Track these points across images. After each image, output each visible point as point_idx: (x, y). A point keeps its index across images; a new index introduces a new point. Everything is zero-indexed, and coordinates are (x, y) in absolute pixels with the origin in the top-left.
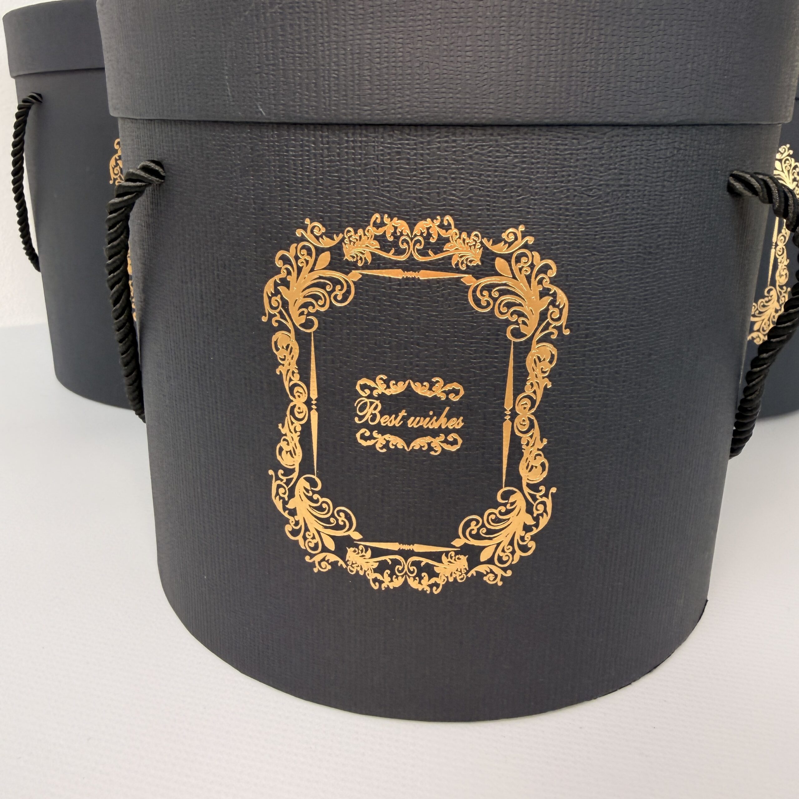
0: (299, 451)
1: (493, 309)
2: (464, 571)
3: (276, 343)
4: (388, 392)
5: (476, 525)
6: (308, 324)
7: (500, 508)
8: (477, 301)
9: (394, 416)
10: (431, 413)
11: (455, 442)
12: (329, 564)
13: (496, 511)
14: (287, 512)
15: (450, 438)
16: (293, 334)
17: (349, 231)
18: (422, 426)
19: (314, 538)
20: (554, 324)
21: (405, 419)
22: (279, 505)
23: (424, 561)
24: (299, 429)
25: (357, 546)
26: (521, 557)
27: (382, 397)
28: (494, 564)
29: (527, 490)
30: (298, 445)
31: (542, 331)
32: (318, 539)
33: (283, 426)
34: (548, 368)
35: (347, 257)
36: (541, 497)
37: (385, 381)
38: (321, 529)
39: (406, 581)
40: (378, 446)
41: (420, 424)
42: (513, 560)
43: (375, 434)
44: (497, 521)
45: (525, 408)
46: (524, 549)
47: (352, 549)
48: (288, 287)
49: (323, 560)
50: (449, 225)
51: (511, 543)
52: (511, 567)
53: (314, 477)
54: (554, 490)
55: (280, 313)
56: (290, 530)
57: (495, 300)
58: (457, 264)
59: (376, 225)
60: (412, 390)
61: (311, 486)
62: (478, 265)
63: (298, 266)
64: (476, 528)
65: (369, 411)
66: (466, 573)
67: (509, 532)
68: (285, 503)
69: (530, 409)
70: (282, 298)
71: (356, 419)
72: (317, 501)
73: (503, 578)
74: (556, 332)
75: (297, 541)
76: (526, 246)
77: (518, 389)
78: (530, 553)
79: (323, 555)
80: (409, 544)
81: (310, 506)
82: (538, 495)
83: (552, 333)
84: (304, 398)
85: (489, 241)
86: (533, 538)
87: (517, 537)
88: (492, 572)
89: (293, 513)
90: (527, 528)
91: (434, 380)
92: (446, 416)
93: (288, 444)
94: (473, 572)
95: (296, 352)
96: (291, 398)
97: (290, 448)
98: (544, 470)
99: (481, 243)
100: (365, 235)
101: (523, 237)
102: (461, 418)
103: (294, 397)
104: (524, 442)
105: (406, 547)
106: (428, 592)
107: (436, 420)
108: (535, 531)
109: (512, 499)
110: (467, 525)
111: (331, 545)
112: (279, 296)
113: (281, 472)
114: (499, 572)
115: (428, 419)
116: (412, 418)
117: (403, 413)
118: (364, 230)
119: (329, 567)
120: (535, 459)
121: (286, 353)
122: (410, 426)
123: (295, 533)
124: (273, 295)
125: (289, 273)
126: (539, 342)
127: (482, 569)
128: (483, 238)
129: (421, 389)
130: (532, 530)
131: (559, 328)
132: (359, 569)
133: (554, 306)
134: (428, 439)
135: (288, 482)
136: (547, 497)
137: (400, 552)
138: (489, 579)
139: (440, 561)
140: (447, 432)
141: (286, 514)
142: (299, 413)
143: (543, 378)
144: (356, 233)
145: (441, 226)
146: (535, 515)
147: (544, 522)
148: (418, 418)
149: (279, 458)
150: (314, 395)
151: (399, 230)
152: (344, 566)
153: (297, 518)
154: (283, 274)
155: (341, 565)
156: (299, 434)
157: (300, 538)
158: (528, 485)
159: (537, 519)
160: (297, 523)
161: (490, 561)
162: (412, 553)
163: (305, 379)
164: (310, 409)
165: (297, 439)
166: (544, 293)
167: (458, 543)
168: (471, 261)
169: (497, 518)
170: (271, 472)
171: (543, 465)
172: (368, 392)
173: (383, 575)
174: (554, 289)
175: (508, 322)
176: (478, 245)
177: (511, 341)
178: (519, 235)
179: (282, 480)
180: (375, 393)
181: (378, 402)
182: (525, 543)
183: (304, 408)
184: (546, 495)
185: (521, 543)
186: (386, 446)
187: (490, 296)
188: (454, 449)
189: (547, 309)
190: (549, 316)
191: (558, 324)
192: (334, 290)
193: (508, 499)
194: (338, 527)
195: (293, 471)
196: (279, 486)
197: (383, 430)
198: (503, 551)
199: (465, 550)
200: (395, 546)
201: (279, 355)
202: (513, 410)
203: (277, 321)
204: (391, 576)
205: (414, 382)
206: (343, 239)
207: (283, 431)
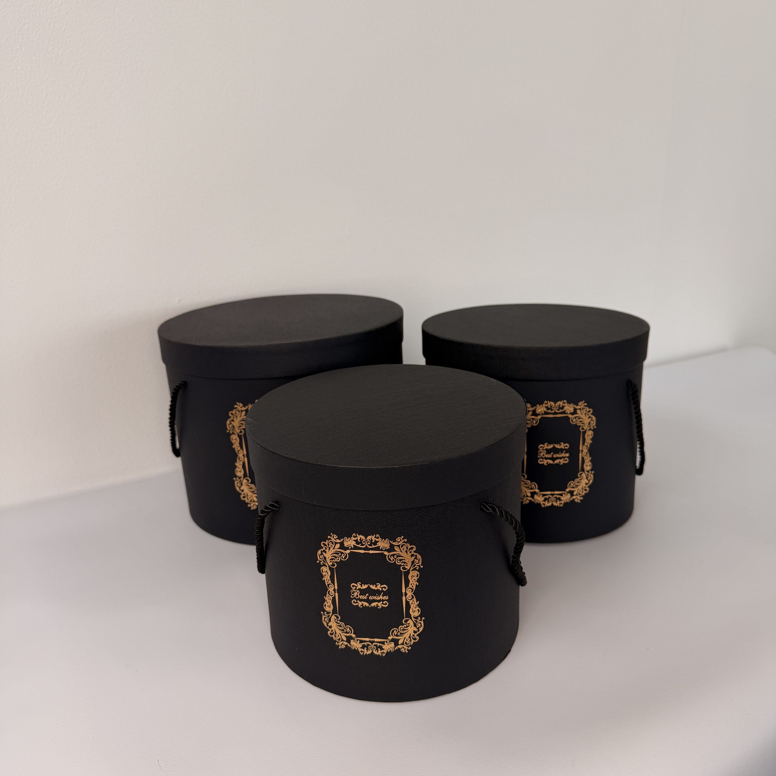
0: (332, 606)
1: (395, 561)
2: (393, 648)
3: (322, 570)
4: (362, 588)
5: (396, 631)
6: (333, 565)
7: (404, 625)
8: (390, 560)
9: (364, 596)
10: (377, 594)
11: (386, 604)
12: (345, 645)
13: (403, 627)
14: (328, 626)
15: (384, 603)
16: (328, 568)
17: (345, 538)
18: (374, 599)
19: (338, 636)
20: (417, 565)
21: (368, 597)
22: (325, 624)
23: (379, 644)
24: (331, 598)
25: (354, 639)
26: (414, 643)
27: (360, 589)
28: (404, 645)
29: (413, 619)
30: (331, 604)
31: (413, 567)
32: (340, 636)
33: (326, 597)
34: (416, 578)
35: (345, 545)
36: (419, 621)
37: (360, 584)
38: (341, 633)
39: (372, 652)
40: (359, 605)
41: (374, 598)
42: (411, 643)
43: (358, 601)
44: (403, 630)
45: (410, 592)
46: (415, 639)
47: (353, 640)
48: (326, 553)
49: (342, 644)
50: (378, 537)
51: (410, 637)
52: (410, 646)
53: (338, 615)
54: (423, 618)
55: (323, 560)
56: (330, 633)
57: (396, 559)
58: (382, 548)
59: (354, 537)
60: (370, 587)
61: (337, 618)
62: (389, 549)
63: (329, 547)
64: (396, 633)
65: (356, 594)
66: (394, 648)
67: (409, 633)
68: (327, 624)
69: (412, 592)
70: (324, 556)
71: (351, 596)
72: (339, 623)
73: (408, 650)
74: (418, 567)
75: (332, 637)
76: (404, 542)
77: (407, 586)
78: (417, 640)
79: (342, 642)
80: (373, 638)
81: (337, 625)
82: (418, 620)
83: (417, 567)
84: (333, 588)
85: (392, 541)
86: (417, 635)
87: (411, 635)
88: (403, 648)
89: (331, 627)
90: (415, 632)
91: (377, 584)
92: (382, 596)
93: (328, 603)
94: (397, 648)
95: (329, 574)
96: (328, 588)
97: (329, 605)
98: (419, 612)
99: (389, 542)
100: (351, 539)
101: (403, 540)
102: (388, 596)
103: (329, 588)
104: (410, 603)
105: (372, 640)
106: (381, 655)
107: (379, 597)
108: (418, 633)
109: (408, 622)
110: (393, 631)
111: (345, 639)
112: (323, 555)
113: (325, 613)
114: (406, 648)
115: (376, 597)
116: (371, 596)
117: (367, 595)
118: (350, 538)
119: (345, 647)
120: (415, 608)
121: (326, 574)
122: (370, 599)
123: (332, 634)
124: (320, 555)
125: (326, 549)
126: (412, 571)
127: (400, 647)
128: (389, 540)
129: (373, 587)
130: (417, 632)
131: (419, 566)
132: (355, 647)
133: (416, 559)
134: (377, 603)
135: (328, 616)
136: (422, 621)
137: (370, 641)
138: (403, 650)
139: (384, 644)
140: (383, 601)
141: (328, 627)
142: (331, 593)
143: (415, 582)
144: (348, 539)
145: (376, 537)
146: (417, 627)
147: (421, 629)
148: (372, 596)
149: (324, 608)
150: (336, 588)
151: (362, 538)
152: (350, 646)
153: (332, 629)
154: (324, 549)
155: (349, 646)
156: (331, 600)
157: (333, 636)
158: (414, 617)
159: (418, 629)
160: (332, 631)
161: (403, 644)
162: (374, 642)
163: (333, 582)
164: (335, 592)
165: (331, 602)
166: (412, 555)
167: (390, 638)
168: (386, 548)
169: (403, 629)
170: (322, 612)
171: (418, 610)
172: (355, 588)
173: (364, 649)
174: (415, 554)
175: (400, 565)
176: (388, 543)
177: (402, 571)
178: (402, 539)
179: (326, 616)
180: (357, 588)
181: (358, 591)
182: (415, 637)
183: (333, 592)
184: (421, 620)
185: (413, 637)
186: (362, 605)
187: (394, 558)
188: (386, 606)
189: (414, 560)
190: (415, 562)
191: (419, 564)
192: (341, 555)
193: (407, 622)
194: (347, 633)
195: (330, 613)
196: (325, 618)
197: (361, 600)
198: (407, 640)
199: (393, 640)
200: (368, 639)
201: (324, 574)
202: (405, 593)
203: (322, 563)
204: (367, 650)
205: (370, 585)
206: (344, 540)
207: (326, 599)
